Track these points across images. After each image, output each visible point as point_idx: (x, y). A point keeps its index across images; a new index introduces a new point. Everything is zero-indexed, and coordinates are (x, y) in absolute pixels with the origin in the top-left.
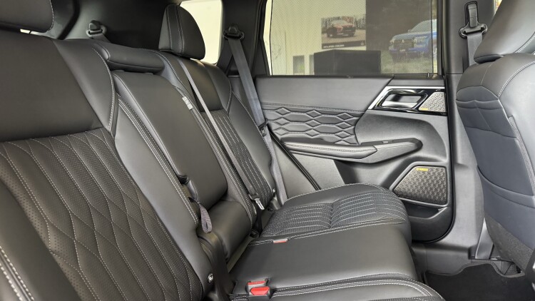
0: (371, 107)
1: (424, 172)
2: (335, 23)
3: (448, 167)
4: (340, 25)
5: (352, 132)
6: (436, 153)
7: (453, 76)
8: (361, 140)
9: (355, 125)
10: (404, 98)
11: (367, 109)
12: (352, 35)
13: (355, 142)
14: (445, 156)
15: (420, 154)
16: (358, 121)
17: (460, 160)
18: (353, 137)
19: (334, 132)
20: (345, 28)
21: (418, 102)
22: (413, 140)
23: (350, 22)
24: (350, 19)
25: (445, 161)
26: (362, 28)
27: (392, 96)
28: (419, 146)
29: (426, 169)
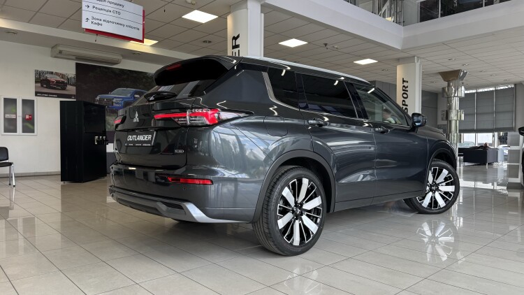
2: (49, 77)
4: (53, 78)
12: (64, 89)
20: (58, 82)
23: (63, 78)
24: (63, 76)
26: (73, 85)
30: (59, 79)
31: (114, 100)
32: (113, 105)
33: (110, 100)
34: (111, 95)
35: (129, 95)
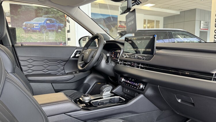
31: (34, 25)
32: (33, 27)
34: (32, 22)
35: (43, 22)
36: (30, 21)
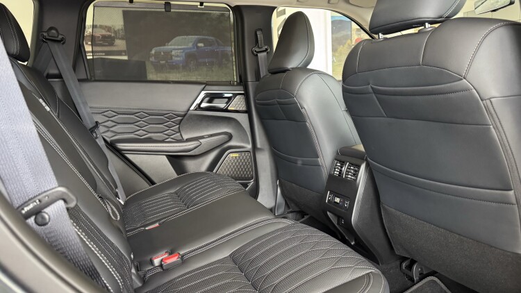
0: (192, 108)
1: (236, 157)
3: (251, 151)
5: (177, 130)
6: (243, 141)
7: (250, 83)
8: (185, 137)
9: (179, 124)
10: (216, 100)
11: (189, 110)
12: (112, 44)
13: (180, 138)
14: (249, 143)
15: (232, 143)
16: (182, 120)
17: (259, 145)
18: (178, 134)
19: (162, 131)
20: (104, 37)
21: (227, 103)
22: (225, 133)
23: (108, 31)
24: (109, 29)
25: (249, 147)
26: (122, 39)
27: (207, 99)
28: (230, 137)
29: (237, 155)
30: (104, 32)
31: (173, 53)
32: (172, 58)
33: (168, 54)
34: (168, 47)
35: (190, 45)
36: (165, 45)
